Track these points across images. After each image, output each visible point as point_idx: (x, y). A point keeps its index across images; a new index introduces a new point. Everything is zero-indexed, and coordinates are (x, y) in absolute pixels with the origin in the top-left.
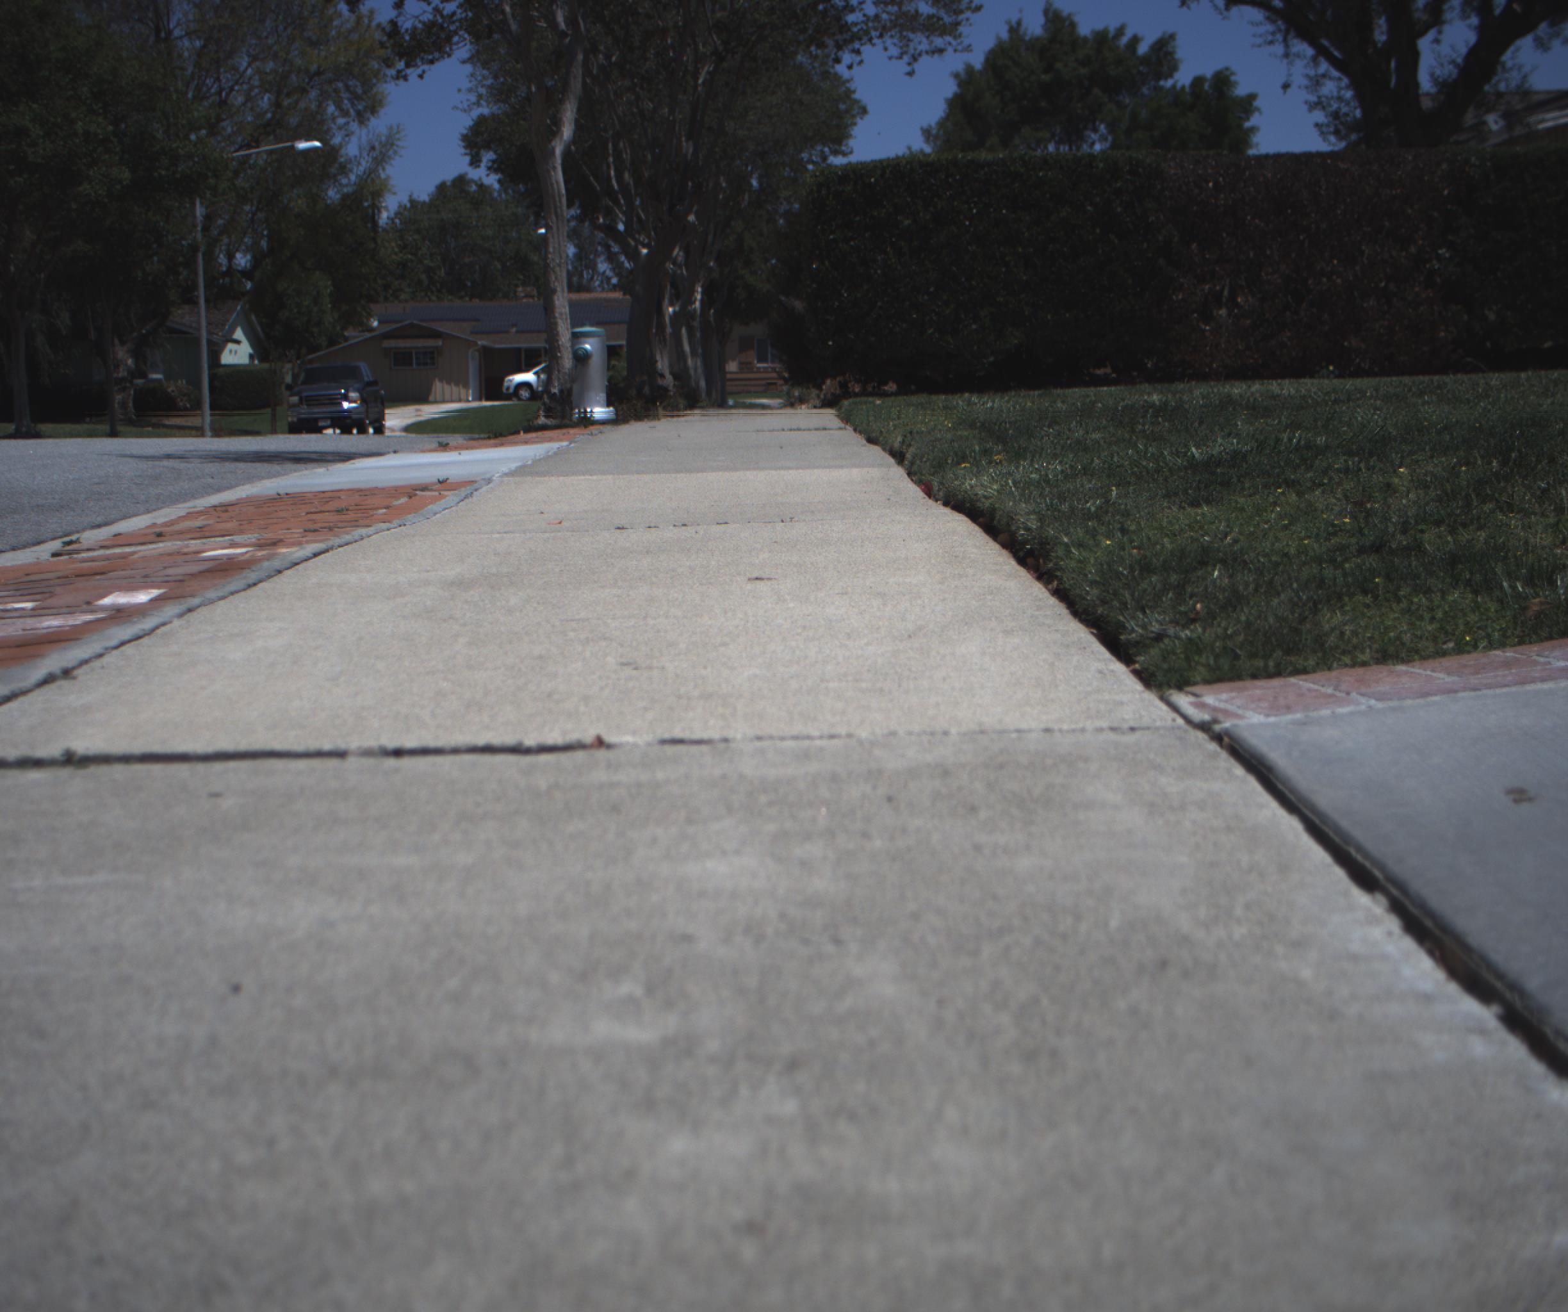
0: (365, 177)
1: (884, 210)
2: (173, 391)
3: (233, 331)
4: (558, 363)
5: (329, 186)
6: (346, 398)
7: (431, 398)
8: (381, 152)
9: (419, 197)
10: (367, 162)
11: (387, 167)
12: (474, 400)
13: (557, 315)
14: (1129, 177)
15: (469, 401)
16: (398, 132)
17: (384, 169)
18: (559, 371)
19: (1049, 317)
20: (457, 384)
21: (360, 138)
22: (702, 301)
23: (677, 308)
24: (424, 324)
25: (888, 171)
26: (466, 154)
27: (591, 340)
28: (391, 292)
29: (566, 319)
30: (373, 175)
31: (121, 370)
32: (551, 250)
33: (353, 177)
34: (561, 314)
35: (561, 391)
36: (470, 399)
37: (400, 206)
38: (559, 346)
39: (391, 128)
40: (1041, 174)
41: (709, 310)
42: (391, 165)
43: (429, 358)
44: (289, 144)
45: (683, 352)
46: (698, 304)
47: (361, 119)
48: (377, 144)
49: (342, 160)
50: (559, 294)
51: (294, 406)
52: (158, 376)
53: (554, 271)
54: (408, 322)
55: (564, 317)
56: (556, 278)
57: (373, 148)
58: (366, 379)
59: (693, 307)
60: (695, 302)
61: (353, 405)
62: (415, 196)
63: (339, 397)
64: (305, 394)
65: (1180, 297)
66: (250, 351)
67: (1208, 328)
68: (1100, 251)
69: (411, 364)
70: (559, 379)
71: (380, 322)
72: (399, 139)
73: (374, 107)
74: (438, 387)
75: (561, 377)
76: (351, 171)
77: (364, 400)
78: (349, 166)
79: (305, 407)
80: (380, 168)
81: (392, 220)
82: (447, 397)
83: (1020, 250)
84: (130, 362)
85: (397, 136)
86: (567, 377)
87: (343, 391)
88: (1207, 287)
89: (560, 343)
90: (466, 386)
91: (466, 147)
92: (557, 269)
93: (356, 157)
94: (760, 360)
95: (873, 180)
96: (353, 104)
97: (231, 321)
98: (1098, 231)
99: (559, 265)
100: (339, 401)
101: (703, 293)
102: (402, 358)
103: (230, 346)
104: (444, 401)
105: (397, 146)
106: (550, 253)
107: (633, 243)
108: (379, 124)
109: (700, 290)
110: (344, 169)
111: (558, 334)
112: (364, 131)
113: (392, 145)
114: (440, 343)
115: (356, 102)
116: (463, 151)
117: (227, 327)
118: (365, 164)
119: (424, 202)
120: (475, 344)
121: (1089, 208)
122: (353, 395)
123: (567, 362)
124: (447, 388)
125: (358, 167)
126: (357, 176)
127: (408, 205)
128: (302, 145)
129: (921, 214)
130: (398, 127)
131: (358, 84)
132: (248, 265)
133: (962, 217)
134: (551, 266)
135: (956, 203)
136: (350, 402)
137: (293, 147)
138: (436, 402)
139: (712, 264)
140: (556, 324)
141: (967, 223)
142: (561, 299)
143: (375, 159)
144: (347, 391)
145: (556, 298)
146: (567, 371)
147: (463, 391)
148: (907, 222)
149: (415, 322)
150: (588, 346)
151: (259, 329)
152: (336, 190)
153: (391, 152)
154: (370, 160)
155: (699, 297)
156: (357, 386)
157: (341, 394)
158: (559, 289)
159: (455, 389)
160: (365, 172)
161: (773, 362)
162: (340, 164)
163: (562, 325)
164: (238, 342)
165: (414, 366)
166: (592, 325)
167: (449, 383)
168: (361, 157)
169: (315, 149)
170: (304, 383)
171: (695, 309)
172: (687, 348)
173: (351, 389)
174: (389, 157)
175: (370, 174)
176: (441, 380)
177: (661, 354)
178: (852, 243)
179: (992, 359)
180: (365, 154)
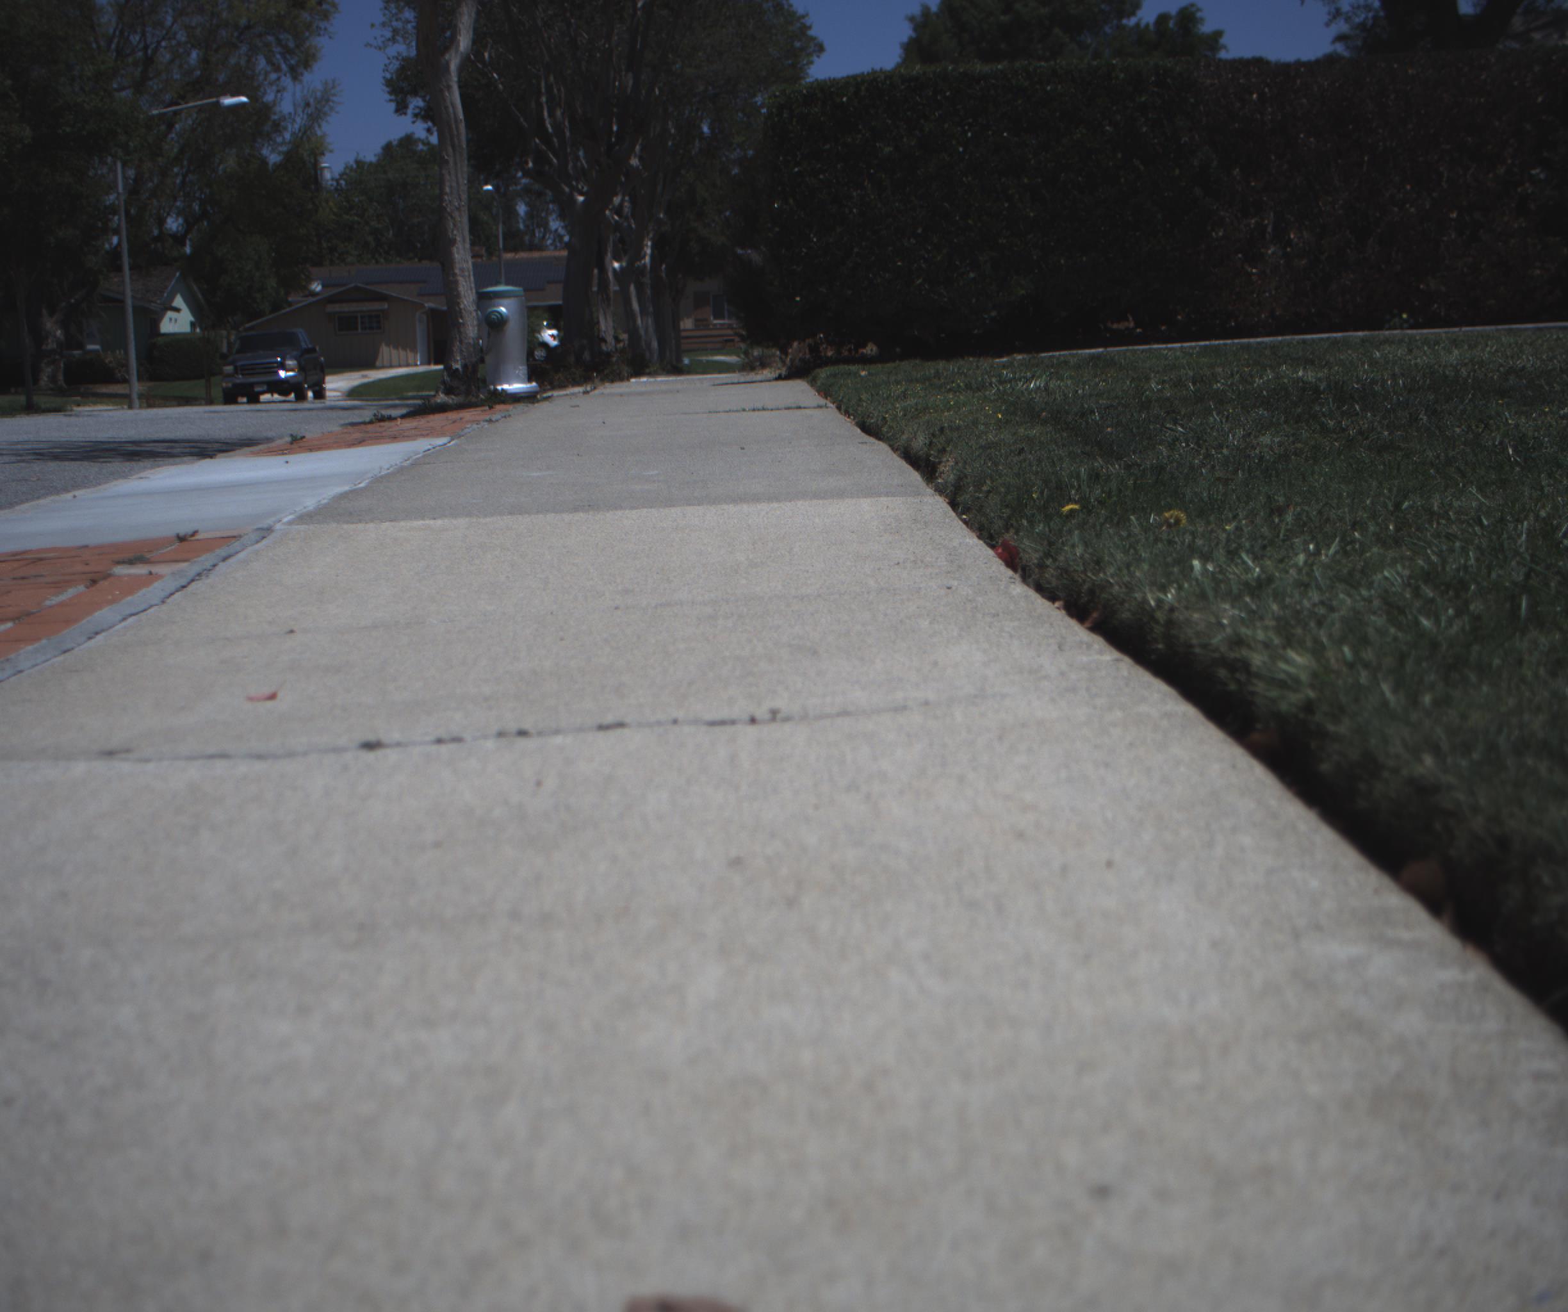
0: (300, 135)
1: (860, 136)
2: (110, 362)
3: (172, 299)
4: (460, 333)
5: (263, 145)
6: (283, 366)
7: (378, 363)
8: (316, 108)
9: (364, 157)
10: (302, 119)
11: (324, 124)
12: (422, 364)
13: (457, 271)
14: (1156, 89)
15: (416, 365)
16: (333, 87)
17: (320, 126)
18: (461, 342)
19: (1062, 261)
20: (404, 349)
21: (294, 94)
22: (652, 256)
23: (624, 264)
24: (369, 287)
25: (863, 88)
26: (391, 100)
27: (506, 301)
28: (337, 255)
29: (469, 276)
30: (309, 133)
31: (50, 341)
32: (447, 190)
33: (287, 136)
34: (462, 270)
35: (465, 366)
36: (419, 363)
37: (346, 167)
38: (461, 309)
39: (326, 83)
40: (1049, 88)
41: (661, 266)
42: (327, 121)
43: (375, 322)
44: (214, 100)
45: (632, 311)
46: (647, 259)
47: (295, 74)
48: (312, 101)
49: (275, 117)
50: (459, 245)
51: (229, 376)
52: (97, 347)
53: (452, 217)
54: (352, 285)
55: (466, 274)
56: (455, 225)
57: (308, 105)
58: (304, 345)
59: (643, 262)
60: (644, 257)
61: (291, 374)
62: (361, 157)
63: (275, 365)
64: (239, 364)
65: (1221, 234)
66: (191, 318)
67: (1254, 271)
68: (1123, 180)
69: (356, 329)
70: (461, 351)
71: (324, 286)
72: (334, 95)
73: (307, 60)
74: (385, 351)
75: (464, 350)
76: (285, 129)
77: (302, 368)
78: (282, 124)
79: (240, 376)
80: (316, 125)
81: (337, 181)
82: (395, 362)
83: (1026, 180)
84: (59, 333)
85: (333, 91)
86: (472, 349)
87: (279, 359)
88: (1253, 221)
89: (462, 306)
90: (414, 349)
91: (390, 93)
92: (456, 214)
93: (290, 114)
94: (715, 318)
95: (845, 99)
96: (285, 59)
97: (169, 288)
98: (1119, 155)
99: (458, 209)
100: (276, 370)
101: (653, 248)
102: (347, 323)
103: (170, 314)
104: (391, 366)
105: (333, 102)
106: (446, 194)
107: (567, 190)
108: (314, 79)
109: (649, 243)
110: (277, 127)
111: (458, 296)
112: (298, 87)
113: (328, 100)
114: (386, 306)
115: (288, 56)
116: (388, 97)
117: (165, 295)
118: (299, 121)
119: (371, 164)
120: (422, 306)
121: (1108, 128)
122: (290, 363)
123: (471, 329)
124: (394, 352)
125: (293, 124)
126: (293, 134)
127: (355, 166)
128: (228, 101)
129: (905, 140)
130: (334, 81)
131: (290, 37)
132: (180, 228)
133: (954, 142)
134: (448, 210)
135: (946, 126)
136: (287, 370)
137: (218, 103)
138: (383, 367)
139: (662, 216)
140: (456, 282)
141: (961, 149)
142: (462, 252)
143: (310, 116)
144: (283, 359)
145: (455, 250)
146: (471, 341)
147: (410, 355)
148: (888, 150)
149: (360, 285)
150: (503, 309)
151: (200, 296)
152: (270, 148)
153: (326, 109)
154: (305, 117)
155: (649, 251)
156: (295, 353)
157: (277, 362)
158: (458, 239)
159: (402, 353)
160: (300, 130)
161: (729, 318)
162: (274, 121)
163: (464, 284)
164: (177, 310)
165: (360, 330)
166: (507, 284)
167: (396, 347)
168: (295, 113)
169: (243, 104)
170: (238, 352)
171: (645, 265)
172: (636, 306)
173: (288, 356)
174: (325, 114)
175: (305, 132)
176: (388, 345)
177: (605, 314)
178: (821, 177)
179: (994, 314)
180: (300, 111)
